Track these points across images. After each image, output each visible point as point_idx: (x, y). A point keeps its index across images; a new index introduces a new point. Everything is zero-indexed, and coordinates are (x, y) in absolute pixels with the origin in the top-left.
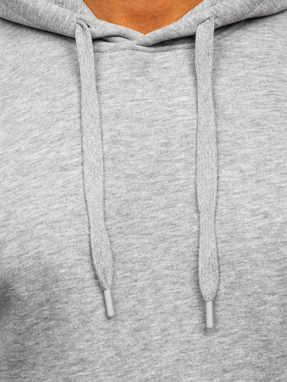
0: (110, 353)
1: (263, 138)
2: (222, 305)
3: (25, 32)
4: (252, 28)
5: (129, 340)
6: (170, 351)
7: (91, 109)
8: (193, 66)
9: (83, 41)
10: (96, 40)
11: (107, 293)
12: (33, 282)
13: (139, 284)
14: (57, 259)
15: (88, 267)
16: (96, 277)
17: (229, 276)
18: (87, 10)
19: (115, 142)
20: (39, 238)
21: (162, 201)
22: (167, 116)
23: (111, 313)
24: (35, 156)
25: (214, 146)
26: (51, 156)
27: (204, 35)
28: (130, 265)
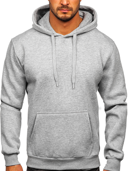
0: (56, 92)
1: (84, 56)
2: (76, 85)
3: (42, 34)
4: (83, 34)
5: (60, 90)
6: (66, 93)
7: (54, 50)
8: (73, 42)
9: (53, 37)
10: (55, 36)
11: (57, 82)
12: (43, 79)
13: (62, 81)
14: (48, 76)
15: (53, 77)
16: (55, 79)
17: (77, 80)
18: (53, 30)
19: (58, 55)
20: (45, 72)
21: (66, 66)
22: (67, 51)
23: (57, 86)
24: (44, 57)
25: (76, 56)
26: (47, 57)
27: (75, 36)
28: (60, 77)
